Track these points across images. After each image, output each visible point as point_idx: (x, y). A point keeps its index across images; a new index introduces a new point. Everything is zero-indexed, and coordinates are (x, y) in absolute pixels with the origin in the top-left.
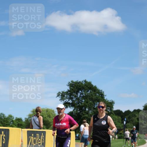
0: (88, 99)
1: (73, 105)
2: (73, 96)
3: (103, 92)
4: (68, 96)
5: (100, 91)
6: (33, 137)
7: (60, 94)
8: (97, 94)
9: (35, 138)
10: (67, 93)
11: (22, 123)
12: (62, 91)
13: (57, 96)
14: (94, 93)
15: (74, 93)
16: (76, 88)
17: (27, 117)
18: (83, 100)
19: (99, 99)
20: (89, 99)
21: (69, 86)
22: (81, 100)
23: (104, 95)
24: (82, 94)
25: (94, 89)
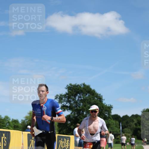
1: (70, 108)
2: (71, 99)
3: (102, 96)
4: (66, 99)
5: (99, 95)
6: (33, 140)
7: (58, 97)
8: (96, 98)
10: (65, 96)
11: (18, 125)
12: (60, 94)
13: (55, 99)
14: (92, 96)
15: (73, 96)
16: (75, 91)
17: (24, 119)
18: (81, 103)
19: (98, 103)
20: (88, 103)
21: (67, 89)
22: (79, 104)
23: (102, 99)
24: (80, 97)
25: (93, 93)
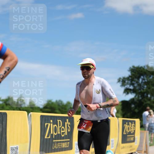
0: (150, 85)
1: (134, 91)
4: (129, 82)
7: (121, 80)
10: (128, 79)
12: (123, 77)
13: (118, 82)
15: (136, 79)
16: (138, 74)
21: (130, 72)
24: (144, 79)
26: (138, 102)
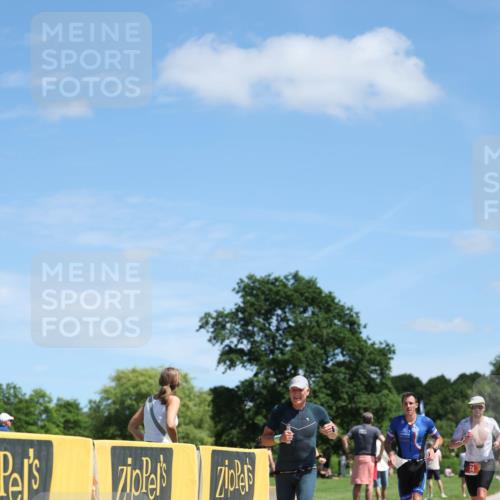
0: (306, 340)
1: (252, 357)
2: (254, 326)
3: (357, 314)
4: (238, 327)
5: (348, 312)
6: (129, 468)
7: (211, 321)
8: (336, 321)
9: (138, 471)
10: (233, 316)
11: (80, 418)
12: (216, 311)
13: (201, 327)
14: (326, 316)
15: (259, 317)
16: (266, 300)
17: (97, 398)
18: (287, 340)
19: (344, 338)
20: (310, 337)
21: (240, 294)
22: (280, 342)
23: (359, 325)
24: (285, 319)
25: (325, 304)
26: (264, 392)
